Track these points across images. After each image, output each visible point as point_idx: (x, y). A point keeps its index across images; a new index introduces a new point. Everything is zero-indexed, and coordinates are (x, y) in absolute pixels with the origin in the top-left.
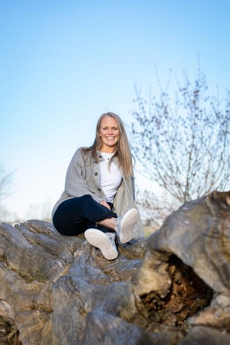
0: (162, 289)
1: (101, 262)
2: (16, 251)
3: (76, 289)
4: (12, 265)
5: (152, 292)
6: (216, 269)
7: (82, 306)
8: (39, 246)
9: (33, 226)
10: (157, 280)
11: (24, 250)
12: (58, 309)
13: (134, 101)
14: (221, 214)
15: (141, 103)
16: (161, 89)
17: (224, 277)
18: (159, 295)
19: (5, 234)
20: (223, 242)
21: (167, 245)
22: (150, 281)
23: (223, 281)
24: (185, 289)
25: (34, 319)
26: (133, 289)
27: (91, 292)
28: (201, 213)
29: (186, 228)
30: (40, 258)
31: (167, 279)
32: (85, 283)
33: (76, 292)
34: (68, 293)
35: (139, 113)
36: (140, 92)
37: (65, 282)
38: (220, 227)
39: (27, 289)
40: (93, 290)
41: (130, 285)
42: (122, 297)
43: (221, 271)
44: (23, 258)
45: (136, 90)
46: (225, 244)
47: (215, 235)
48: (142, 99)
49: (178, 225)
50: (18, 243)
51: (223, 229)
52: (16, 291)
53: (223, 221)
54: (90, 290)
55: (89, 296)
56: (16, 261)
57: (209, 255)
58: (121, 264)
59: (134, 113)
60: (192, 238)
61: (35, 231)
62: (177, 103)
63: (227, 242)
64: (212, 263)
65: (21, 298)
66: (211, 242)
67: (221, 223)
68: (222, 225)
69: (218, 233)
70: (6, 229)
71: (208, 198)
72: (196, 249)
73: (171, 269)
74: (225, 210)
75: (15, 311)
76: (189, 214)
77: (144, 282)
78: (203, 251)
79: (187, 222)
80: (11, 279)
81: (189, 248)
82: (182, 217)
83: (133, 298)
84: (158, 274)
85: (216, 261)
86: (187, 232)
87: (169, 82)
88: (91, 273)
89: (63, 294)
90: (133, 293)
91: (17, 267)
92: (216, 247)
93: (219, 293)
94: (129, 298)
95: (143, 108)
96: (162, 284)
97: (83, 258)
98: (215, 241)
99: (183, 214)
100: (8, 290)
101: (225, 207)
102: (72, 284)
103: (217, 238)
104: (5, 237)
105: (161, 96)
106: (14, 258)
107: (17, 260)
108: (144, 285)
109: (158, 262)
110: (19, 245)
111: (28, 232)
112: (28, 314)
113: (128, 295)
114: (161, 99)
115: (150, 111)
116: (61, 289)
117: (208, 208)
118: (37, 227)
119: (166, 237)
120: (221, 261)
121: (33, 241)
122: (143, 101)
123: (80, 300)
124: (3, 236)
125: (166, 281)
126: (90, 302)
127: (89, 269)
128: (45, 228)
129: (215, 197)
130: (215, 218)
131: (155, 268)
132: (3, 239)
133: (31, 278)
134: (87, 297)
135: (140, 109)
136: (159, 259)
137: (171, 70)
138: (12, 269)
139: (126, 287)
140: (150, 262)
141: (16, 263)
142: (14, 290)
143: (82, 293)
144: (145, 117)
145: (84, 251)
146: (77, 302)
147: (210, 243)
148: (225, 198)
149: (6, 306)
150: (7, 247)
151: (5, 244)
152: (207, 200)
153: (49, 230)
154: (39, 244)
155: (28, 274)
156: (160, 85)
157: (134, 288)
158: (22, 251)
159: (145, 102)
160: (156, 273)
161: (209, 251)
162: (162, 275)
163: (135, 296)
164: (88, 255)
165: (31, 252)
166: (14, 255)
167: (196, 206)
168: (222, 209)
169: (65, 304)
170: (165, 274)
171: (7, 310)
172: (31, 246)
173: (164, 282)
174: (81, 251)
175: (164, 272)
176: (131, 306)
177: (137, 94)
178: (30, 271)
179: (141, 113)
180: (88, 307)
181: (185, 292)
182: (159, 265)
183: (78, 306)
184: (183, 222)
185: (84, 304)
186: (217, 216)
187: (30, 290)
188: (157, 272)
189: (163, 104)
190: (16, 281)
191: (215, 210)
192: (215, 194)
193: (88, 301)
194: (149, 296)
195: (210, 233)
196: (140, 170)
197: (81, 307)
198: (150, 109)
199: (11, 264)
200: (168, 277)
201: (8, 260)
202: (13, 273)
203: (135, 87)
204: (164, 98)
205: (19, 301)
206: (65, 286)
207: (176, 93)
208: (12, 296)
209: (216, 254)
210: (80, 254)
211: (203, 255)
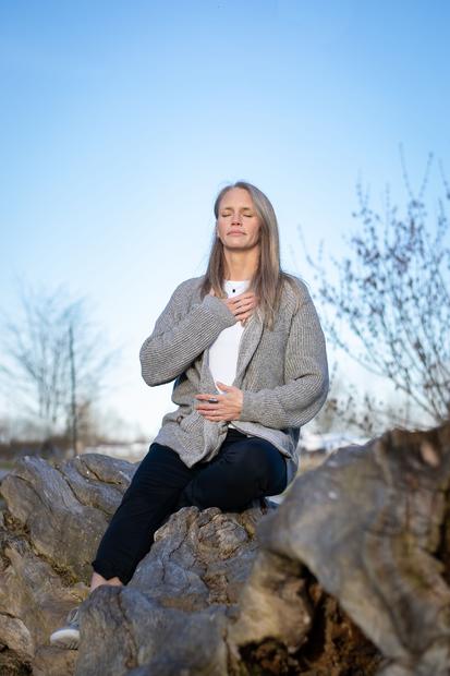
0: (291, 633)
1: (207, 555)
2: (49, 518)
3: (126, 618)
4: (40, 547)
5: (268, 640)
6: (385, 606)
7: (134, 654)
8: (97, 511)
9: (92, 466)
10: (280, 613)
11: (66, 516)
12: (87, 656)
13: (354, 215)
14: (406, 482)
15: (368, 221)
16: (411, 194)
17: (402, 625)
18: (284, 647)
19: (33, 482)
20: (406, 547)
21: (288, 544)
22: (265, 615)
23: (398, 634)
24: (350, 632)
25: (68, 664)
26: (227, 631)
27: (155, 625)
28: (364, 477)
29: (329, 508)
30: (95, 536)
31: (302, 613)
32: (148, 605)
33: (125, 623)
34: (108, 624)
35: (364, 240)
36: (367, 197)
37: (104, 599)
38: (400, 511)
39: (65, 598)
40: (159, 622)
41: (222, 620)
42: (199, 647)
43: (397, 611)
44: (63, 533)
45: (360, 194)
46: (410, 551)
47: (389, 530)
48: (371, 212)
49: (314, 500)
50: (57, 500)
51: (408, 516)
52: (43, 600)
53: (410, 498)
54: (152, 622)
55: (149, 634)
56: (48, 540)
57: (372, 574)
58: (237, 565)
59: (354, 240)
60: (341, 531)
61: (94, 477)
62: (440, 224)
63: (415, 545)
64: (377, 592)
65: (48, 616)
66: (379, 544)
67: (404, 501)
68: (408, 505)
69: (395, 523)
70: (37, 470)
71: (378, 444)
72: (345, 560)
73: (314, 592)
74: (416, 473)
75: (36, 644)
76: (338, 477)
77: (252, 616)
78: (358, 564)
79: (332, 495)
80: (34, 575)
81: (330, 554)
82: (323, 484)
83: (223, 652)
84: (282, 601)
85: (385, 588)
86: (331, 517)
87: (426, 180)
88: (171, 581)
89: (98, 625)
90: (225, 639)
91: (48, 552)
92: (388, 555)
93: (392, 661)
94: (214, 651)
95: (372, 230)
96: (289, 624)
97: (169, 543)
98: (386, 542)
99: (326, 475)
100: (27, 598)
101: (416, 465)
102: (119, 603)
103: (393, 537)
104: (31, 487)
105: (410, 207)
106: (44, 532)
107: (49, 537)
108: (252, 623)
109: (281, 577)
110: (59, 506)
111: (78, 479)
112: (57, 653)
113: (213, 644)
114: (410, 213)
115: (386, 238)
116: (96, 615)
117: (378, 467)
118: (98, 469)
119: (287, 526)
120: (396, 588)
121: (86, 499)
122: (373, 217)
123: (131, 642)
124: (29, 484)
125: (299, 617)
126: (149, 648)
127: (171, 571)
128: (115, 473)
129: (396, 442)
130: (391, 491)
131: (275, 587)
132: (29, 489)
133: (75, 576)
134: (146, 636)
135: (365, 231)
136: (280, 569)
137: (431, 155)
138: (40, 556)
139: (213, 624)
140: (264, 574)
141: (48, 543)
142: (36, 600)
143: (136, 627)
144: (375, 247)
145: (173, 530)
146: (125, 646)
147: (375, 548)
148: (419, 445)
149: (22, 631)
150: (34, 510)
151: (30, 502)
152: (377, 450)
153: (122, 477)
154: (97, 506)
155: (70, 568)
156: (407, 185)
157: (230, 628)
158: (62, 519)
159: (378, 217)
160: (277, 599)
161: (370, 564)
162: (289, 603)
163: (228, 646)
164: (180, 539)
165: (79, 523)
166: (45, 526)
167: (354, 460)
168: (410, 469)
169: (102, 646)
170: (297, 603)
171: (23, 639)
172: (80, 510)
173: (296, 618)
174: (168, 529)
175: (295, 597)
176: (218, 668)
177: (361, 201)
178: (74, 562)
179: (368, 240)
180: (144, 659)
181: (350, 641)
182: (283, 583)
183: (125, 655)
184: (325, 494)
185: (137, 651)
186: (395, 486)
187: (69, 601)
188: (281, 597)
189: (413, 223)
190: (43, 579)
191: (393, 471)
192: (395, 435)
193: (146, 646)
194: (261, 647)
195: (376, 524)
196: (360, 355)
197: (131, 657)
198: (386, 233)
199: (38, 544)
200: (303, 608)
201: (33, 536)
202: (40, 564)
203: (359, 186)
204: (415, 211)
205: (46, 625)
206: (105, 608)
207: (441, 203)
208: (32, 612)
209: (387, 573)
210: (164, 535)
211: (357, 573)
